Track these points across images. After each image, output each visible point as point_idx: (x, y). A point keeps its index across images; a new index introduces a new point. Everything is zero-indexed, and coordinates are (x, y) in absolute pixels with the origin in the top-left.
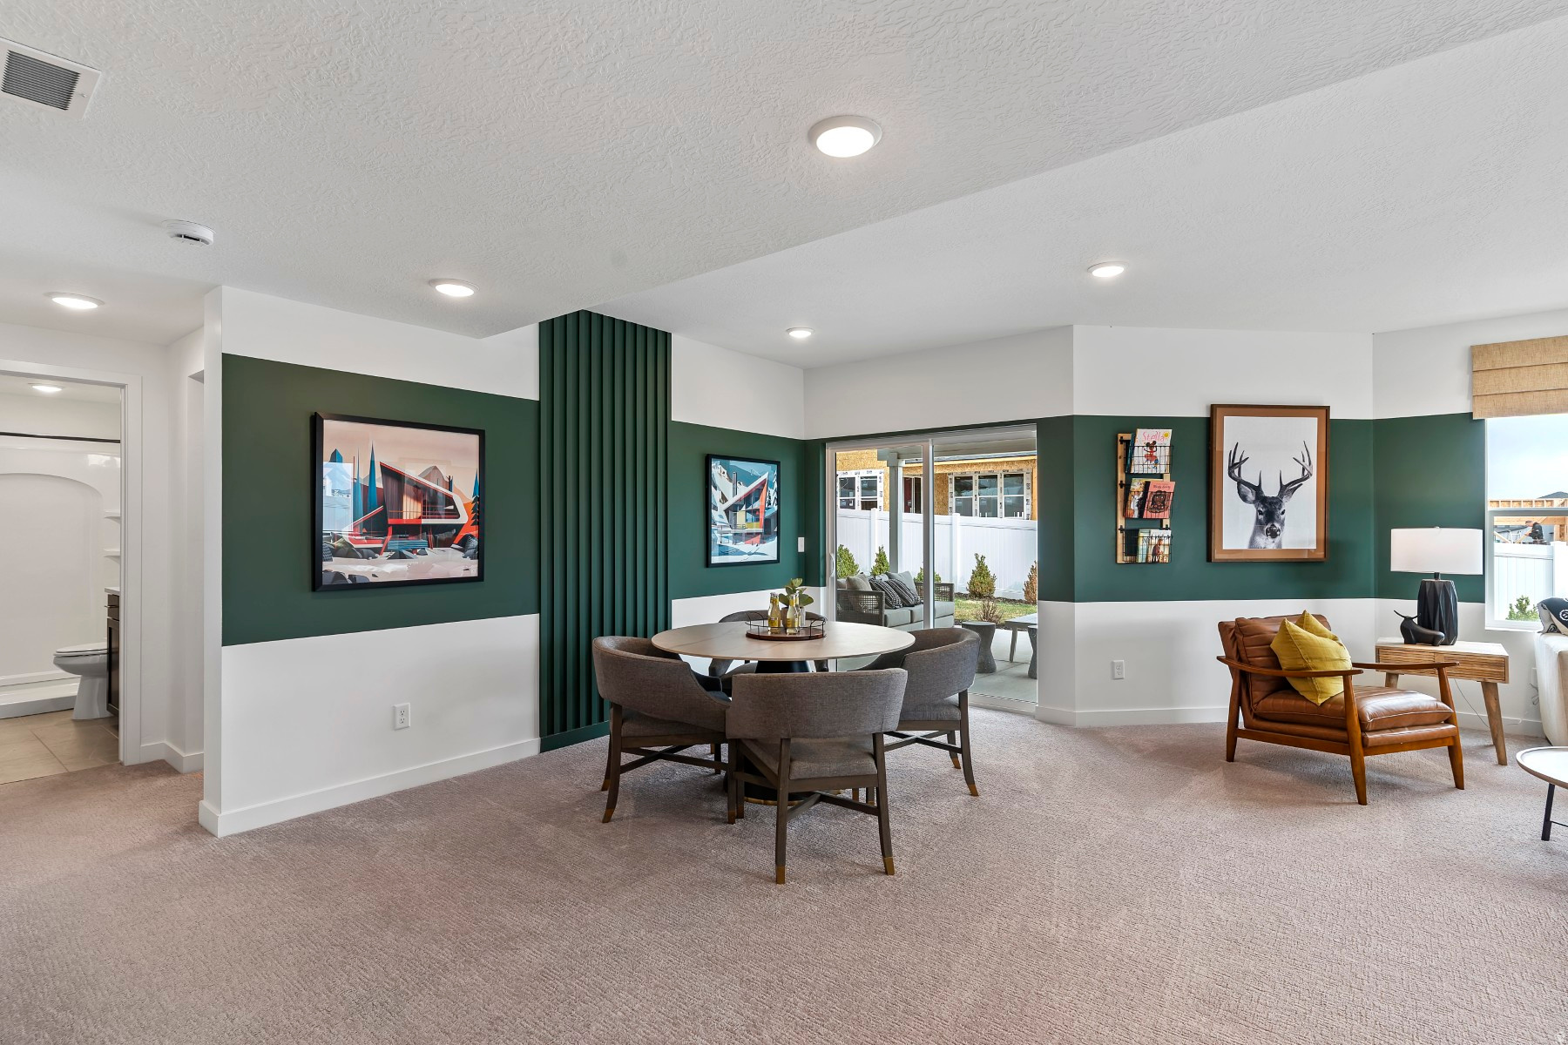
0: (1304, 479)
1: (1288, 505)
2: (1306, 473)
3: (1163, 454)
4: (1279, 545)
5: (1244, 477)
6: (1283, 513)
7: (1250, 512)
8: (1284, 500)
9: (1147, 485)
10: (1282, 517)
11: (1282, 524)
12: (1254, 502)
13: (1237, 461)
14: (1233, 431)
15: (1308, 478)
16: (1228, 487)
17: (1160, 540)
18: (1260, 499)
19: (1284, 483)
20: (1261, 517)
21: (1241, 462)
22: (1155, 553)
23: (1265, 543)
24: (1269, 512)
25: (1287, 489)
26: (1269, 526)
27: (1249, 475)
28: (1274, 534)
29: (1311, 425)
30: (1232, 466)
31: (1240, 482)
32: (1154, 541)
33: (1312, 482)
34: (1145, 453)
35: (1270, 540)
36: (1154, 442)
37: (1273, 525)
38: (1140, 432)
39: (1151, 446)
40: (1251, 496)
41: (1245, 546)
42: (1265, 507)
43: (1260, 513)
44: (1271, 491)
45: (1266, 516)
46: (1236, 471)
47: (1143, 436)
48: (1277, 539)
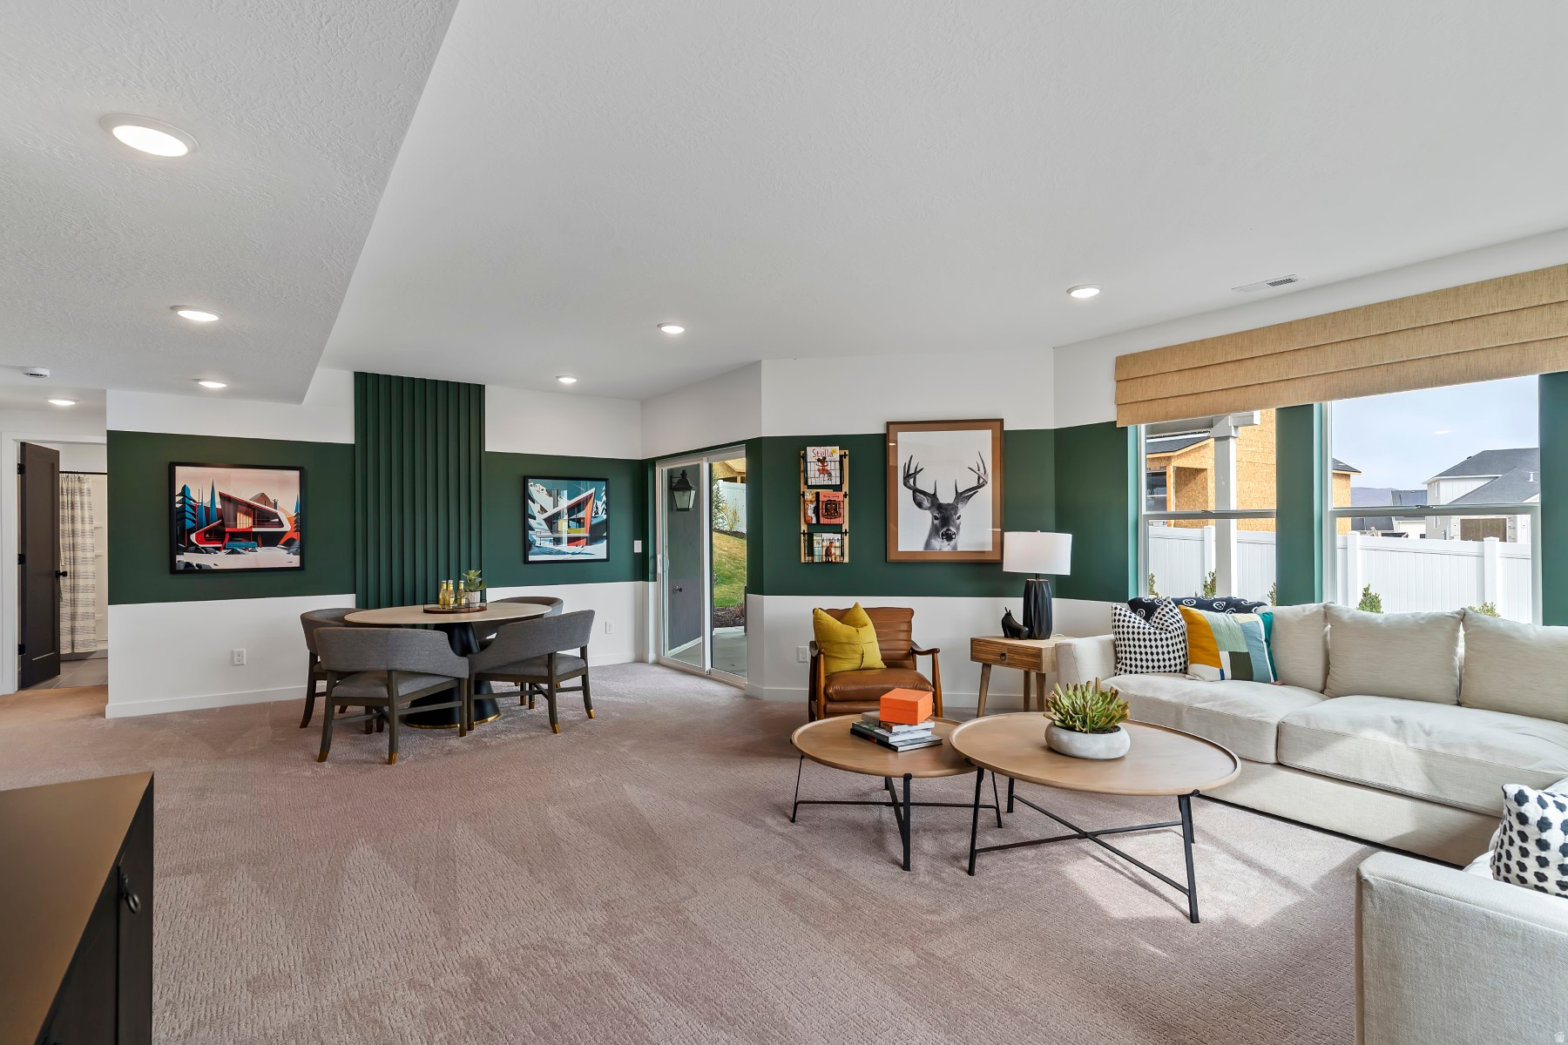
0: (980, 486)
1: (964, 511)
2: (981, 481)
3: (833, 467)
4: (955, 547)
5: (919, 486)
6: (959, 518)
7: (926, 518)
8: (959, 506)
9: (818, 494)
10: (958, 521)
11: (958, 528)
12: (929, 509)
13: (912, 471)
14: (907, 447)
15: (983, 485)
16: (904, 496)
17: (831, 543)
18: (936, 505)
19: (959, 491)
20: (936, 522)
21: (916, 472)
22: (828, 553)
23: (940, 545)
24: (944, 519)
25: (963, 496)
26: (945, 529)
27: (923, 483)
28: (949, 537)
29: (986, 436)
30: (907, 476)
31: (916, 491)
32: (826, 544)
33: (988, 488)
34: (817, 467)
35: (946, 542)
36: (825, 458)
37: (949, 530)
38: (810, 450)
39: (823, 461)
40: (926, 503)
41: (920, 547)
42: (940, 512)
43: (936, 518)
44: (946, 498)
45: (942, 520)
46: (911, 481)
47: (812, 453)
48: (953, 542)
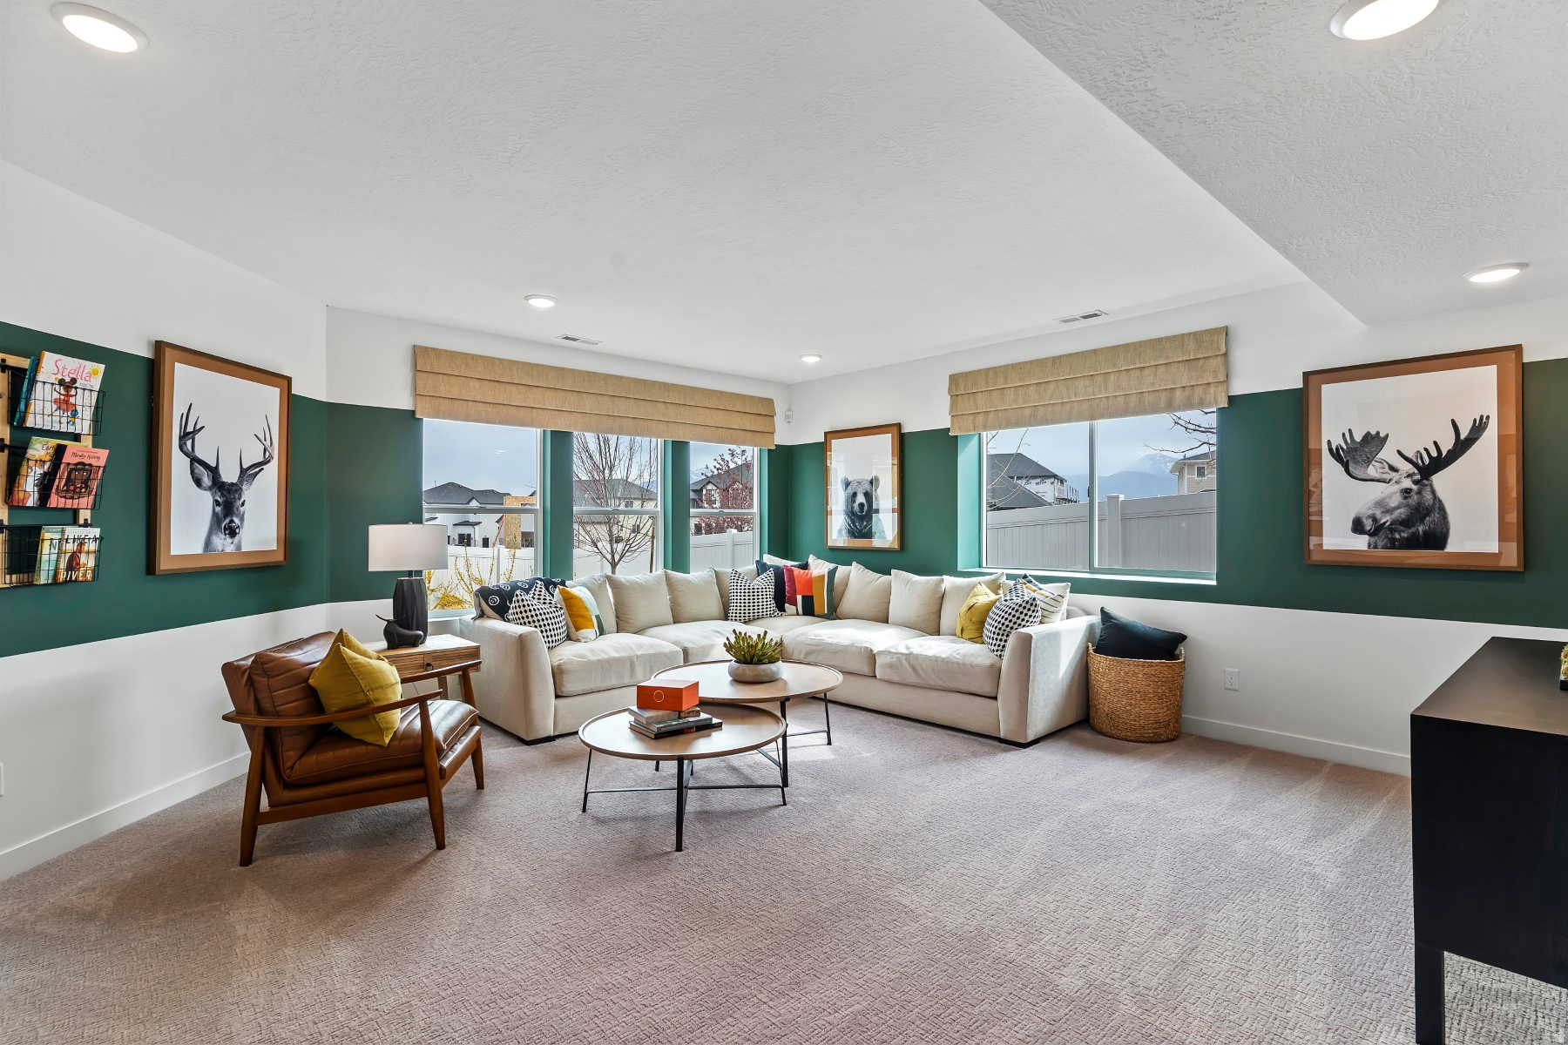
0: (266, 462)
1: (249, 494)
2: (267, 454)
3: (85, 402)
4: (239, 547)
5: (199, 454)
6: (243, 504)
7: (205, 502)
8: (244, 487)
9: (60, 451)
10: (242, 509)
11: (242, 519)
12: (210, 489)
13: (190, 428)
14: (186, 384)
15: (269, 462)
16: (178, 465)
17: (81, 544)
18: (218, 485)
19: (245, 466)
20: (218, 509)
21: (196, 431)
22: (73, 564)
23: (222, 543)
25: (248, 473)
26: (227, 520)
27: (204, 451)
28: (232, 532)
29: (273, 394)
30: (185, 436)
31: (194, 460)
32: (70, 547)
34: (56, 395)
35: (229, 540)
36: (74, 381)
37: (232, 521)
38: (49, 360)
39: (68, 385)
40: (207, 481)
42: (223, 495)
43: (217, 503)
44: (229, 475)
45: (224, 508)
46: (189, 443)
47: (52, 366)
48: (236, 539)
